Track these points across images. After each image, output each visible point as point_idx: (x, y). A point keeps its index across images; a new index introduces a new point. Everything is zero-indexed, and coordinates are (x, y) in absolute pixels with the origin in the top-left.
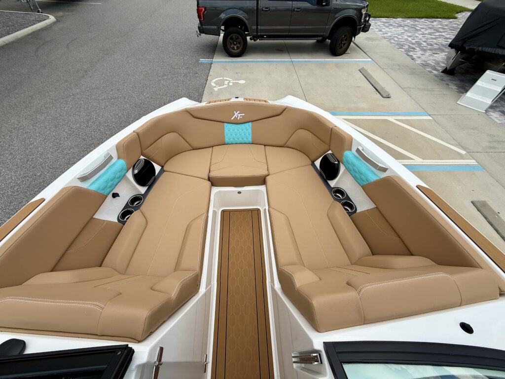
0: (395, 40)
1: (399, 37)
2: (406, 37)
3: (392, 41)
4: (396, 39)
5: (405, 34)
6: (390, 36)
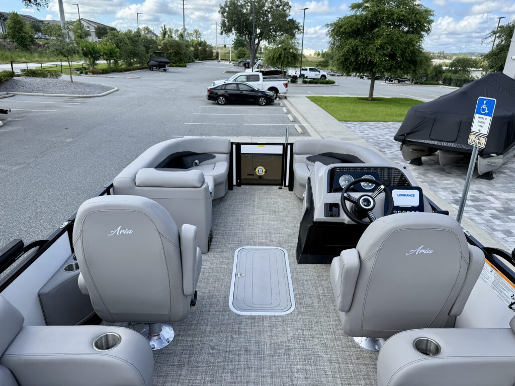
0: (373, 140)
1: (380, 137)
2: (388, 137)
3: (371, 140)
4: (376, 139)
5: (388, 135)
6: (371, 136)
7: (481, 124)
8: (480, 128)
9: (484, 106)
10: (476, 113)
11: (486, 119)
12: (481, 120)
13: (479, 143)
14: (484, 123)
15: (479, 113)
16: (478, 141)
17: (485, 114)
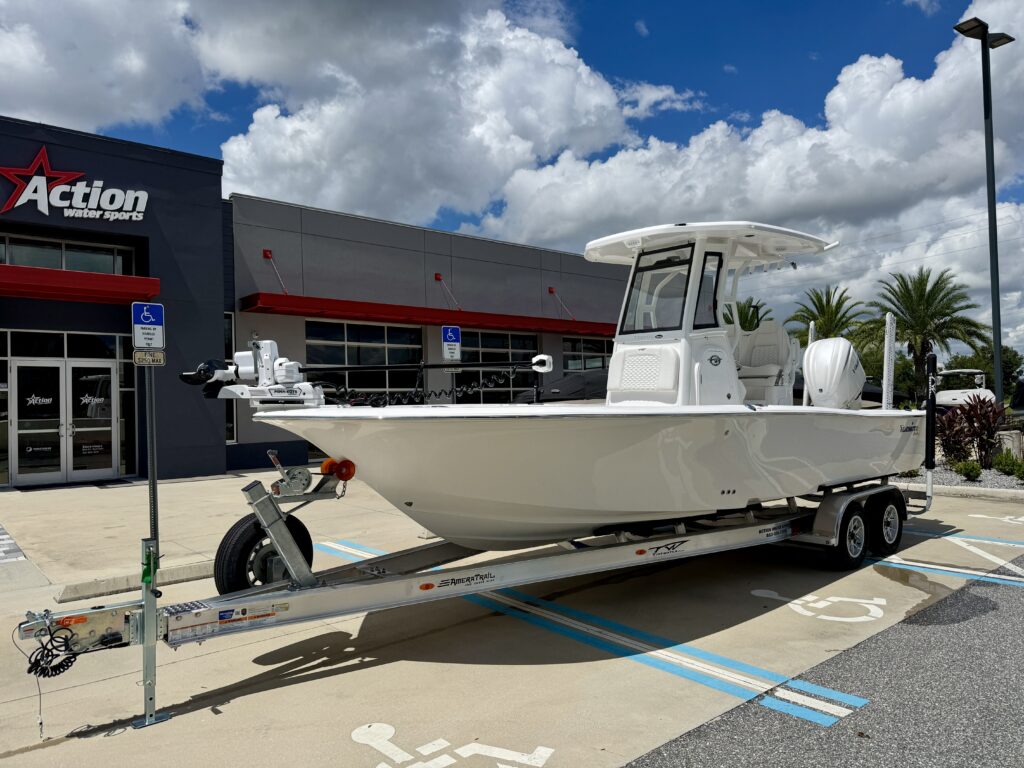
7: (150, 337)
8: (149, 342)
9: (146, 313)
10: (135, 323)
11: (154, 329)
12: (147, 331)
13: (153, 361)
14: (153, 334)
15: (139, 322)
16: (151, 358)
17: (151, 323)
